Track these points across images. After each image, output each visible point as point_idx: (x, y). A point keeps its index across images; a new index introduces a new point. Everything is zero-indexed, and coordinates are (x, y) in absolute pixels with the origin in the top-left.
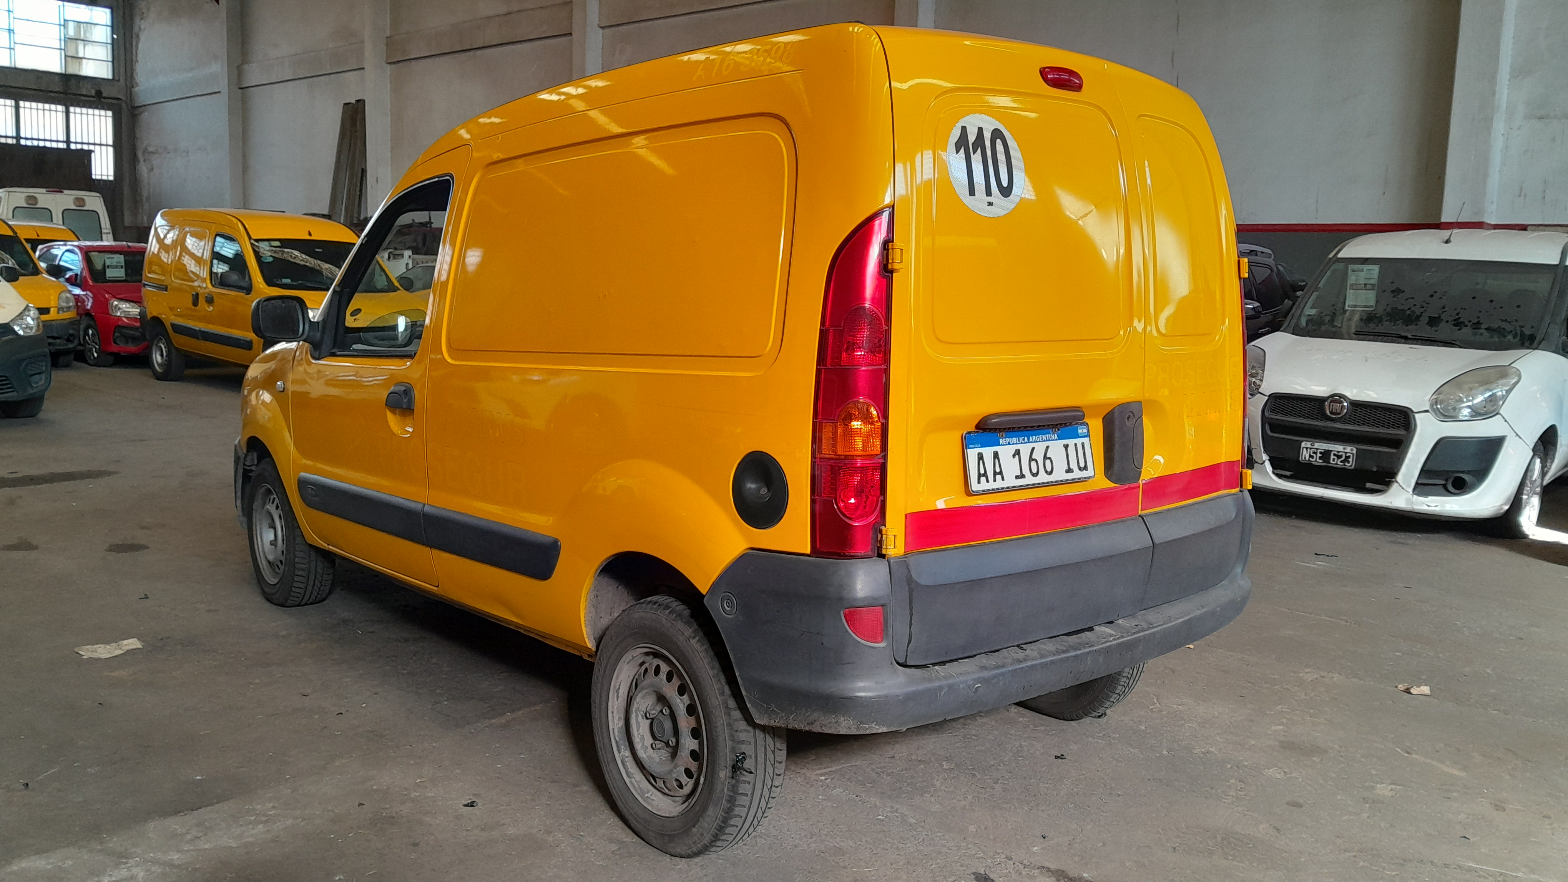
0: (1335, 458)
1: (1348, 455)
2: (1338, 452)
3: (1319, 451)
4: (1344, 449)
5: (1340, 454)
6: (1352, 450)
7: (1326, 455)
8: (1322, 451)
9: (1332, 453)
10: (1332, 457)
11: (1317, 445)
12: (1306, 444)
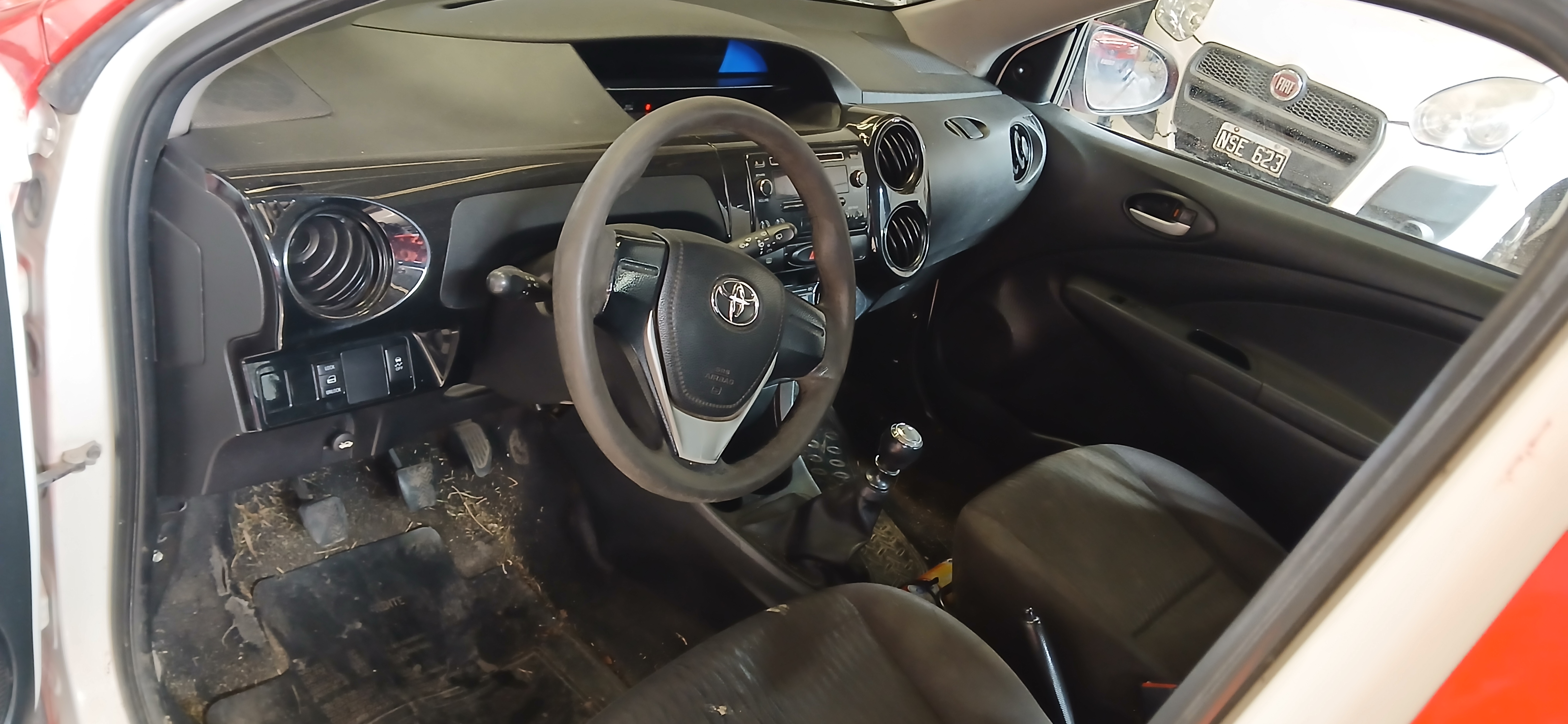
0: (1260, 156)
1: (1278, 156)
2: (1267, 149)
3: (1242, 140)
4: (1276, 146)
5: (1268, 152)
6: (1285, 151)
7: (1250, 148)
8: (1247, 142)
9: (1259, 147)
10: (1257, 153)
11: (1242, 132)
12: (1228, 126)
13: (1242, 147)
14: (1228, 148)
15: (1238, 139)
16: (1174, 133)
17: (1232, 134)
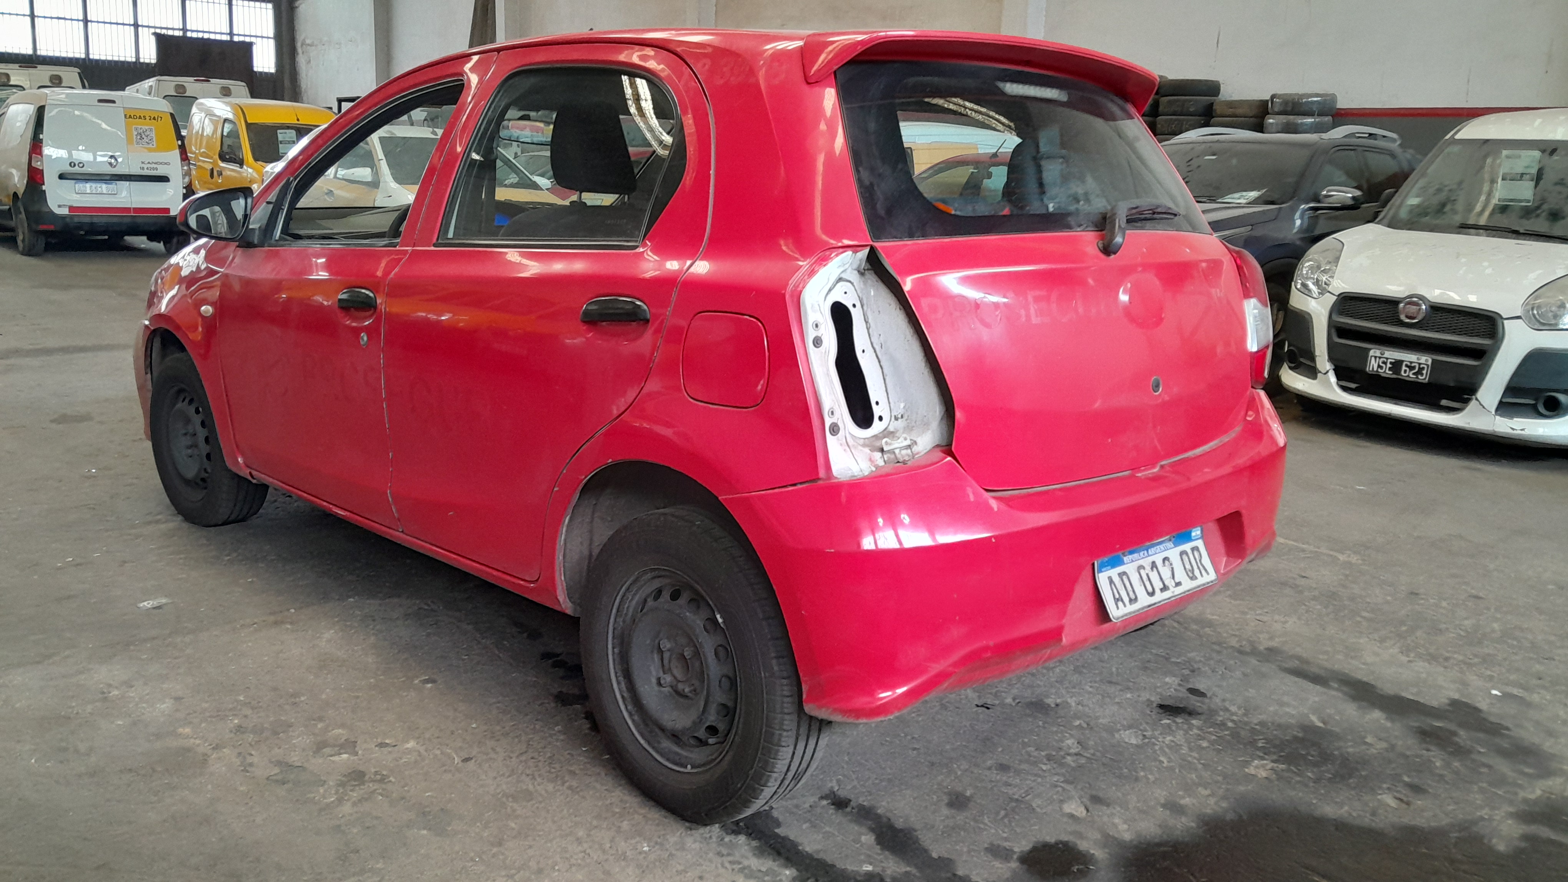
0: (1408, 369)
1: (1422, 366)
2: (1411, 362)
3: (1389, 361)
4: (1418, 359)
5: (1413, 364)
6: (1426, 360)
7: (1397, 365)
8: (1393, 361)
9: (1404, 363)
10: (1404, 368)
11: (1387, 354)
12: (1375, 352)
13: (1390, 366)
14: (1379, 370)
15: (1385, 360)
16: (1334, 370)
17: (1380, 358)
